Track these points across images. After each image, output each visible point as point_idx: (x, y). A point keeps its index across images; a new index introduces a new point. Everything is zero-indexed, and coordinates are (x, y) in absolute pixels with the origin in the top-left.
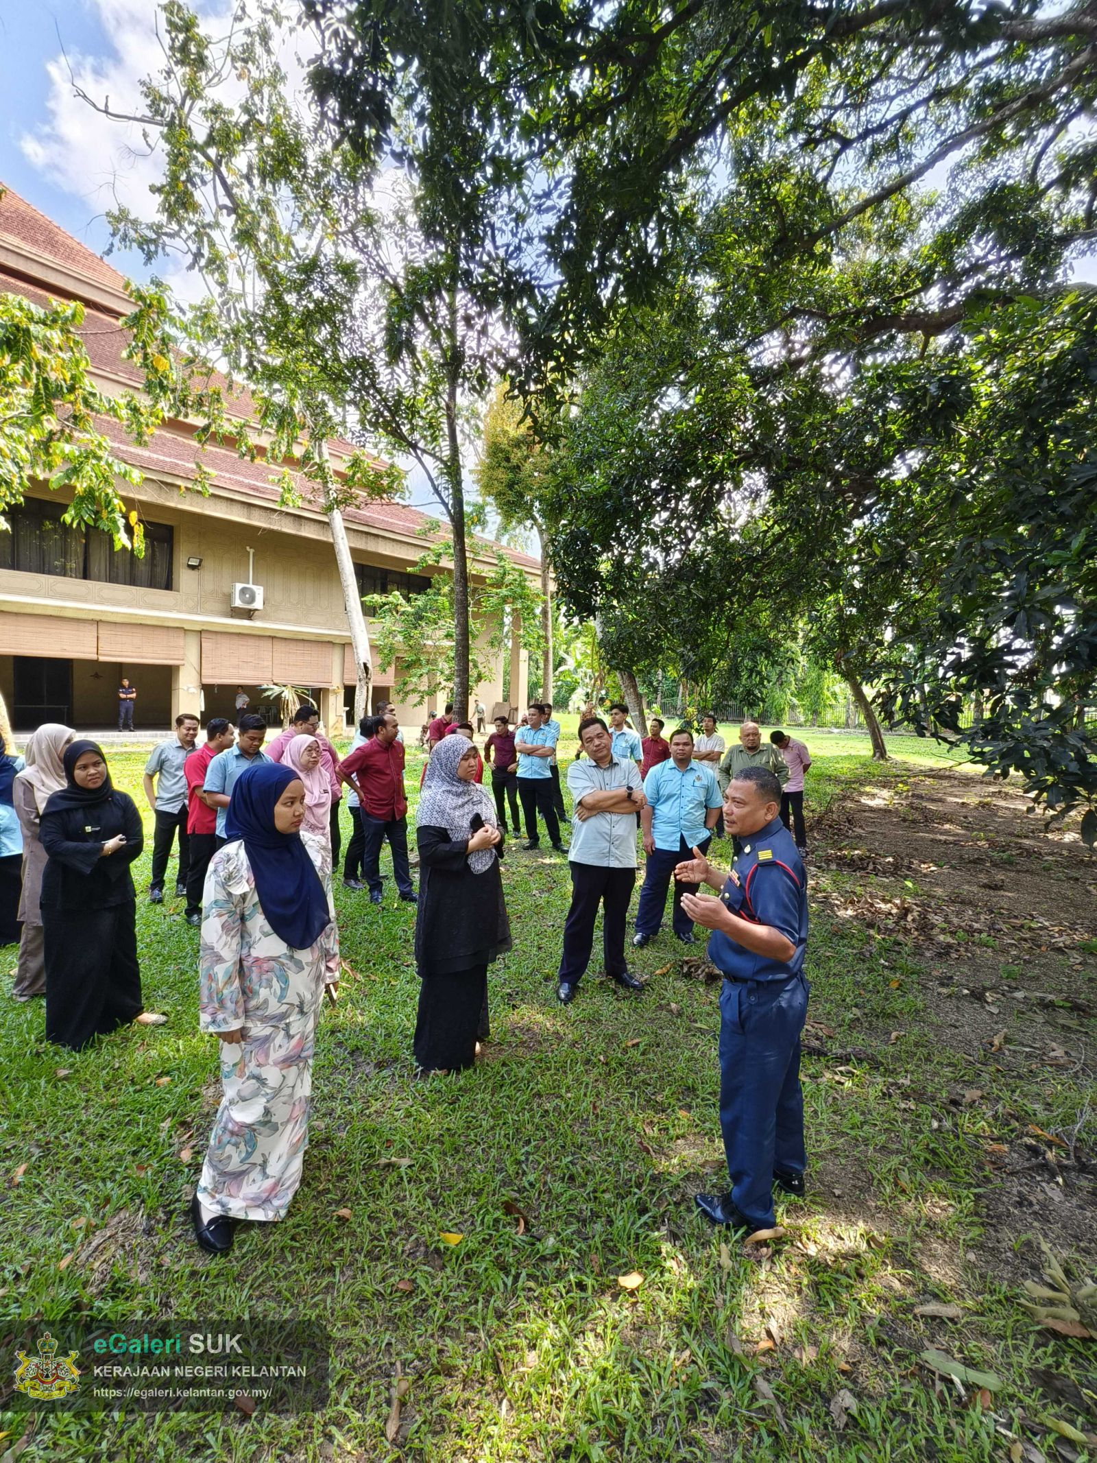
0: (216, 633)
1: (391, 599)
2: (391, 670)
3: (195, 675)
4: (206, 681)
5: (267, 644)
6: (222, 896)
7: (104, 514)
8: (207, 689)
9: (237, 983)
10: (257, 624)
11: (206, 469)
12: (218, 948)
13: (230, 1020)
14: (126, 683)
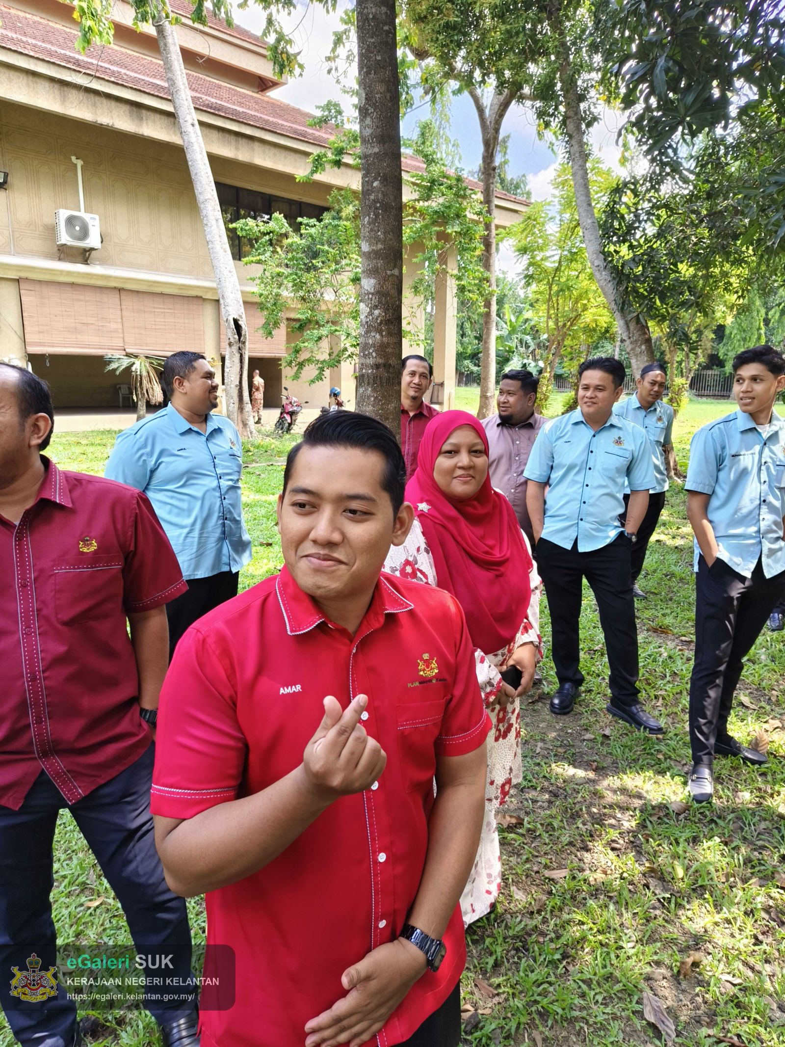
0: (40, 282)
1: (272, 225)
2: (281, 333)
3: (17, 342)
4: (33, 349)
5: (112, 299)
10: (95, 269)
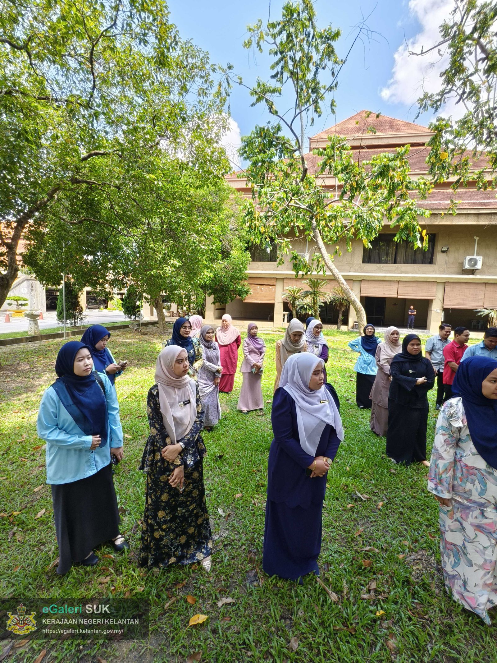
0: (453, 283)
3: (440, 304)
4: (445, 307)
5: (482, 287)
6: (446, 424)
7: (412, 234)
8: (446, 311)
9: (450, 473)
10: (477, 277)
11: (455, 202)
12: (441, 451)
13: (445, 492)
14: (412, 307)
